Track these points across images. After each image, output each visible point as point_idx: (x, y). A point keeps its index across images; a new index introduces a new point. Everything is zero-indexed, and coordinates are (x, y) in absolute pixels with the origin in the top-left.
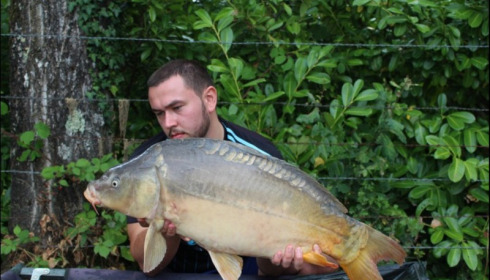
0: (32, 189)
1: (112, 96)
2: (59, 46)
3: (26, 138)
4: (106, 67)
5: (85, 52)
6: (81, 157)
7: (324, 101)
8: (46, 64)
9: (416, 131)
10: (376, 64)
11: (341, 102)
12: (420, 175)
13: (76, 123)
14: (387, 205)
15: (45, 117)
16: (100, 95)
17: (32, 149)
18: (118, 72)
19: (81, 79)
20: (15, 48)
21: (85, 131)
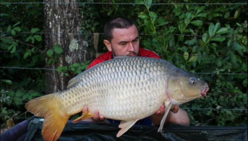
0: (54, 78)
1: (92, 32)
2: (65, 8)
3: (50, 53)
4: (89, 18)
5: (78, 10)
6: (77, 62)
7: (199, 34)
8: (60, 17)
10: (227, 16)
11: (208, 34)
13: (74, 45)
14: (232, 87)
15: (59, 43)
16: (86, 31)
17: (53, 58)
18: (95, 20)
19: (76, 24)
20: (46, 10)
21: (79, 50)
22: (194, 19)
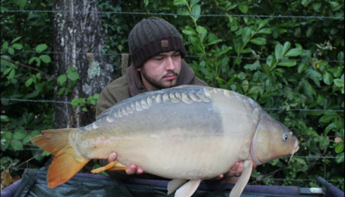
0: (67, 113)
1: (119, 52)
2: (83, 19)
3: (61, 79)
4: (115, 33)
5: (100, 22)
6: (97, 92)
7: (263, 56)
8: (75, 31)
9: (324, 76)
10: (297, 32)
11: (274, 57)
12: (325, 107)
13: (94, 70)
14: (305, 127)
15: (74, 66)
16: (111, 51)
17: (66, 87)
18: (123, 36)
19: (98, 41)
20: (56, 21)
21: (101, 75)
22: (255, 37)
